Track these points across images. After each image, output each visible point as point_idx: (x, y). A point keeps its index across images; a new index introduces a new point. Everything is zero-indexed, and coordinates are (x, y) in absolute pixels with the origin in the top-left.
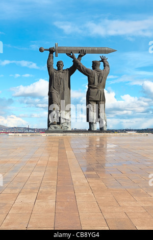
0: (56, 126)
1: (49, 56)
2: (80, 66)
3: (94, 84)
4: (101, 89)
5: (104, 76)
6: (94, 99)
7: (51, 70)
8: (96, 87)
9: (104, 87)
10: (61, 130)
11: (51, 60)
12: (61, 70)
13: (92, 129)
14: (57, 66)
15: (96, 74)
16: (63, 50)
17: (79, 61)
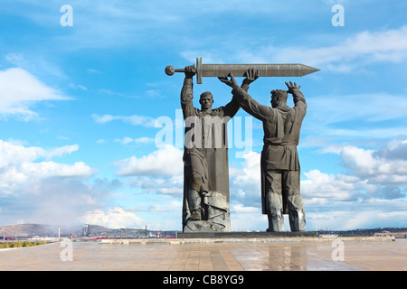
1: (185, 83)
2: (246, 101)
3: (276, 135)
4: (291, 147)
5: (296, 120)
6: (278, 167)
7: (187, 109)
8: (280, 141)
9: (296, 142)
11: (189, 91)
12: (209, 111)
14: (201, 102)
15: (280, 115)
16: (212, 71)
17: (244, 91)
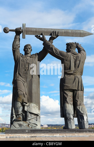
0: (21, 123)
1: (15, 38)
2: (52, 49)
3: (70, 68)
5: (82, 60)
6: (71, 88)
8: (72, 72)
10: (28, 128)
11: (17, 42)
12: (29, 55)
13: (70, 127)
14: (24, 50)
15: (72, 57)
16: (32, 31)
17: (50, 43)
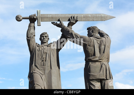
1: (30, 26)
2: (72, 34)
3: (94, 55)
4: (106, 63)
5: (107, 45)
7: (31, 42)
8: (97, 59)
9: (108, 59)
11: (32, 31)
14: (40, 39)
15: (95, 41)
16: (47, 18)
17: (69, 28)
